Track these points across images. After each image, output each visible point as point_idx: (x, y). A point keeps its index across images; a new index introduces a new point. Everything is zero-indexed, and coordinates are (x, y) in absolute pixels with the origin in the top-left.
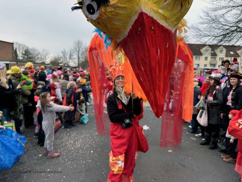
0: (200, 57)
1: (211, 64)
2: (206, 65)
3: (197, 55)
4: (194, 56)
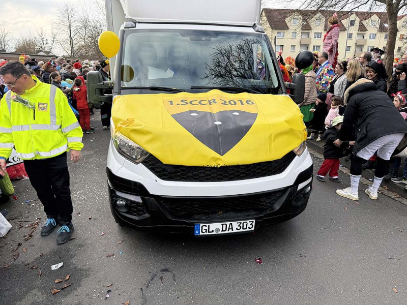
0: (284, 32)
1: (301, 45)
2: (295, 46)
3: (279, 29)
4: (275, 32)
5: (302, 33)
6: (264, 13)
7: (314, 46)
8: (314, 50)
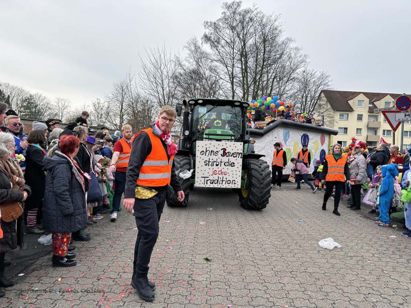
0: (348, 114)
1: (369, 129)
2: (361, 129)
3: (342, 111)
4: (338, 114)
5: (369, 116)
6: (322, 94)
7: (384, 131)
8: (384, 134)
